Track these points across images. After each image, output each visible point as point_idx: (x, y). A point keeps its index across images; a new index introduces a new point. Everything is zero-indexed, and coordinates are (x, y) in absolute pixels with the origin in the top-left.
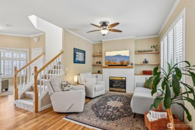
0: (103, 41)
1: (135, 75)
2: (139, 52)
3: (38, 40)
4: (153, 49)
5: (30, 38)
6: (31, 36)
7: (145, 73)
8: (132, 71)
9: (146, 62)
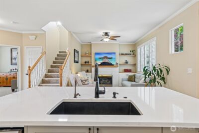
0: (92, 42)
1: (119, 72)
2: (122, 54)
3: (35, 39)
4: (132, 53)
5: (22, 34)
6: (23, 32)
7: (126, 71)
8: (117, 69)
9: (127, 62)
